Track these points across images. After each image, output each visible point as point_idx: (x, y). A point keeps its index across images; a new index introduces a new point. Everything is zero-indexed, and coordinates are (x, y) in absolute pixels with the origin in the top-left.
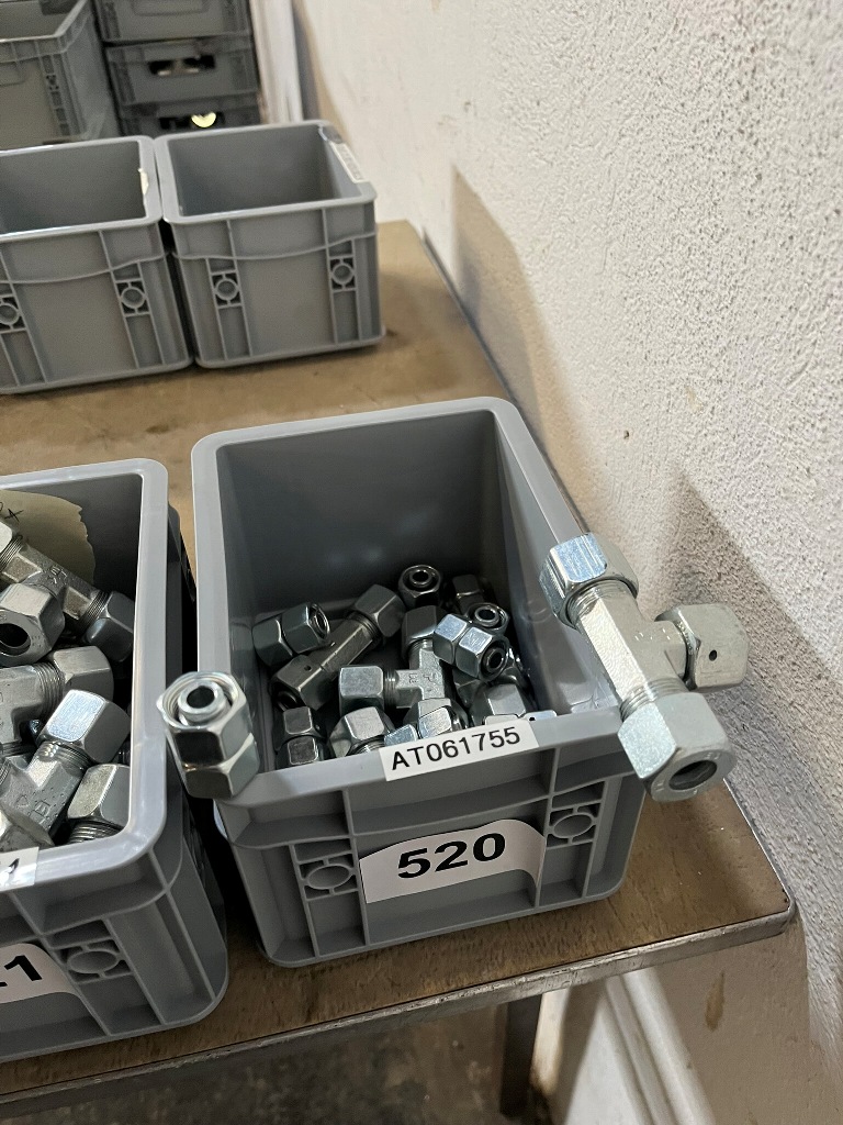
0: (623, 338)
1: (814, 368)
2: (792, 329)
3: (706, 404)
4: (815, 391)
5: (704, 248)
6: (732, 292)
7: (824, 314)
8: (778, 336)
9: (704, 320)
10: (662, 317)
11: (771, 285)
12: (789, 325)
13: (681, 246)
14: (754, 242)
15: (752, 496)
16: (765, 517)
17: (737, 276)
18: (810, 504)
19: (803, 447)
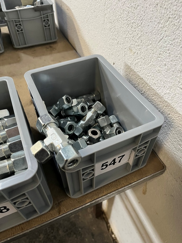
0: (111, 39)
1: (166, 37)
2: (159, 28)
3: (135, 52)
4: (166, 43)
5: (132, 11)
6: (141, 21)
7: (168, 23)
8: (155, 31)
9: (134, 30)
10: (121, 32)
11: (152, 18)
12: (158, 27)
13: (126, 12)
14: (146, 7)
15: (149, 73)
16: (153, 78)
17: (142, 17)
18: (166, 73)
19: (163, 58)
